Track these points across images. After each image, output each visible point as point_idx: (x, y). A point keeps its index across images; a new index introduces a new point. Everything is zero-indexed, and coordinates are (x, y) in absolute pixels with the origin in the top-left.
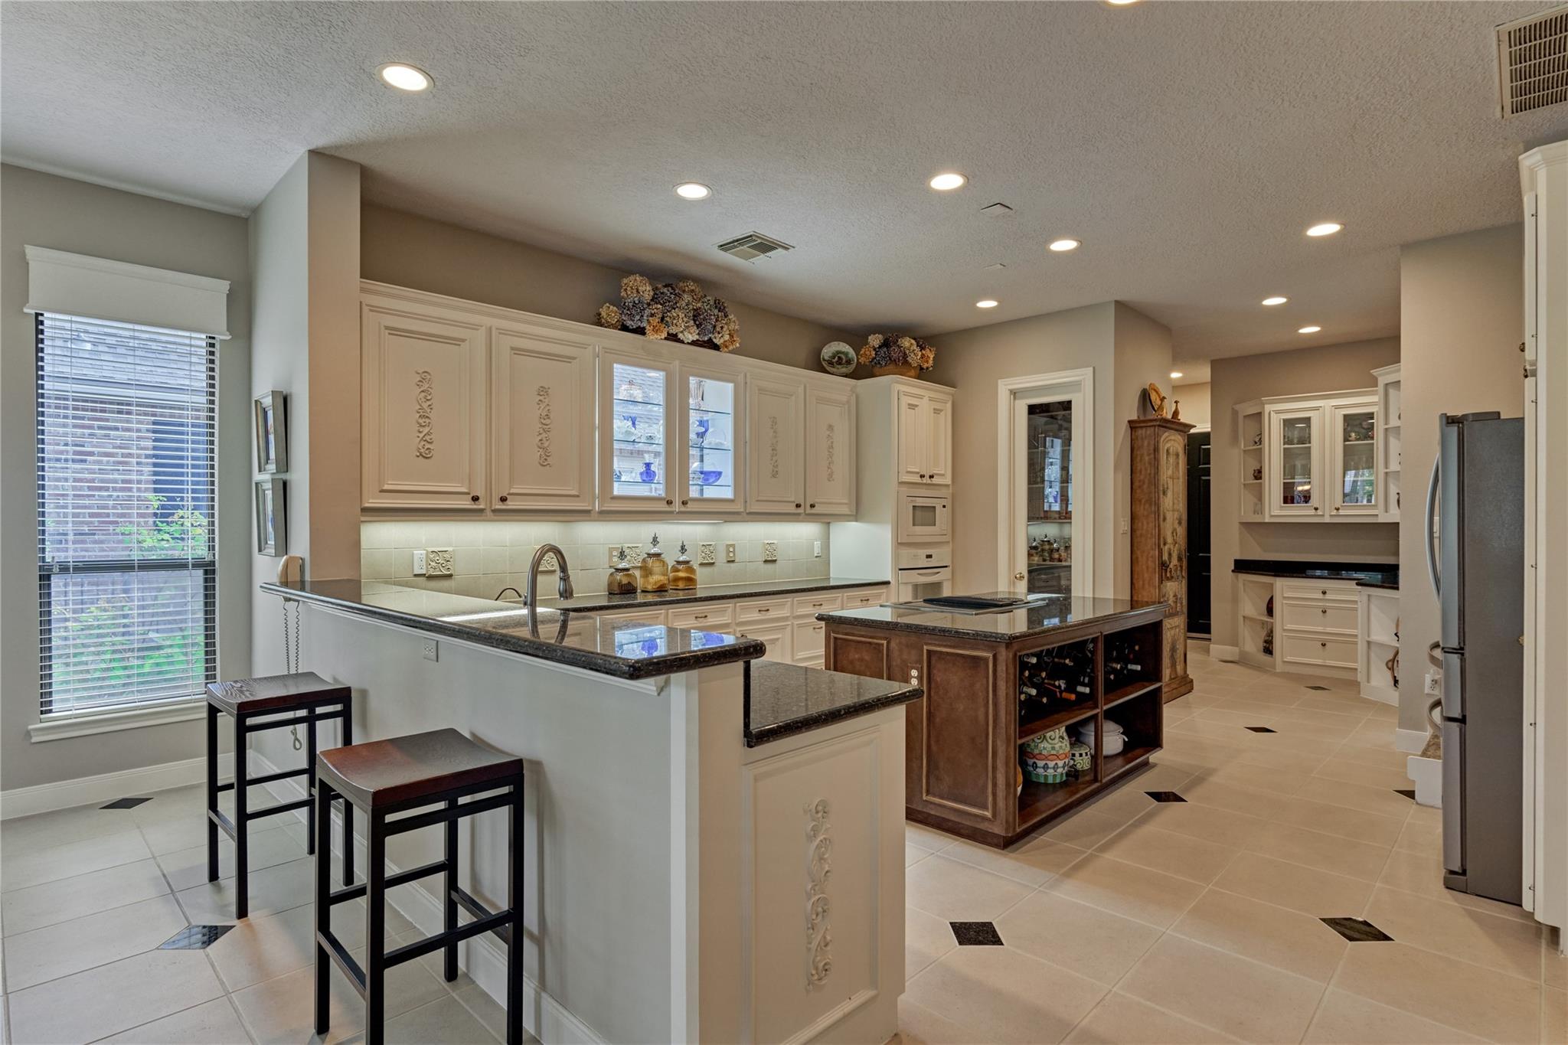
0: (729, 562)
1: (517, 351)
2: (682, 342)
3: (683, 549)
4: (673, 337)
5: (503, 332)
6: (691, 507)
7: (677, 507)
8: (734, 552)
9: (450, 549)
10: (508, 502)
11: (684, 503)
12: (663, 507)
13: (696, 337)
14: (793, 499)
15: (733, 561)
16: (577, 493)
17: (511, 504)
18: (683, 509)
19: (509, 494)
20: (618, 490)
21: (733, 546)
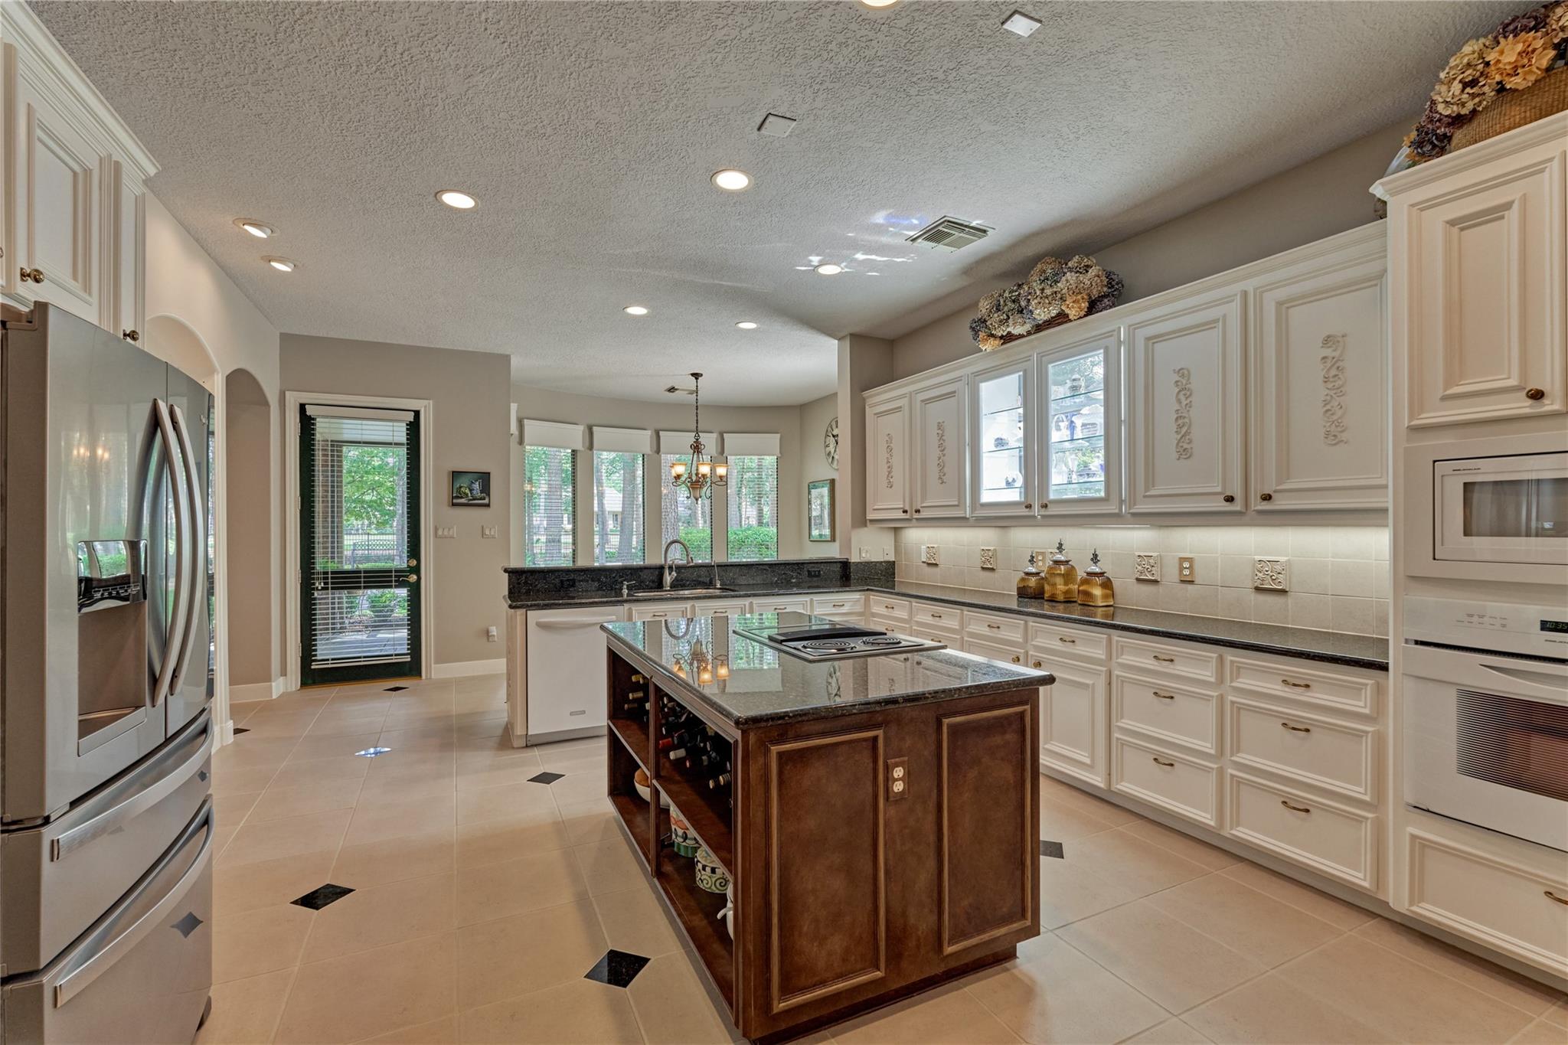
0: (1183, 582)
1: (926, 401)
2: (1021, 336)
3: (1095, 559)
4: (1008, 338)
5: (918, 392)
6: (1052, 510)
7: (1036, 510)
8: (1191, 568)
9: (935, 546)
10: (921, 513)
11: (1045, 506)
12: (1025, 512)
13: (1028, 327)
14: (1219, 489)
15: (1191, 582)
16: (956, 503)
17: (924, 514)
18: (1043, 512)
19: (922, 507)
20: (986, 497)
21: (1190, 560)
